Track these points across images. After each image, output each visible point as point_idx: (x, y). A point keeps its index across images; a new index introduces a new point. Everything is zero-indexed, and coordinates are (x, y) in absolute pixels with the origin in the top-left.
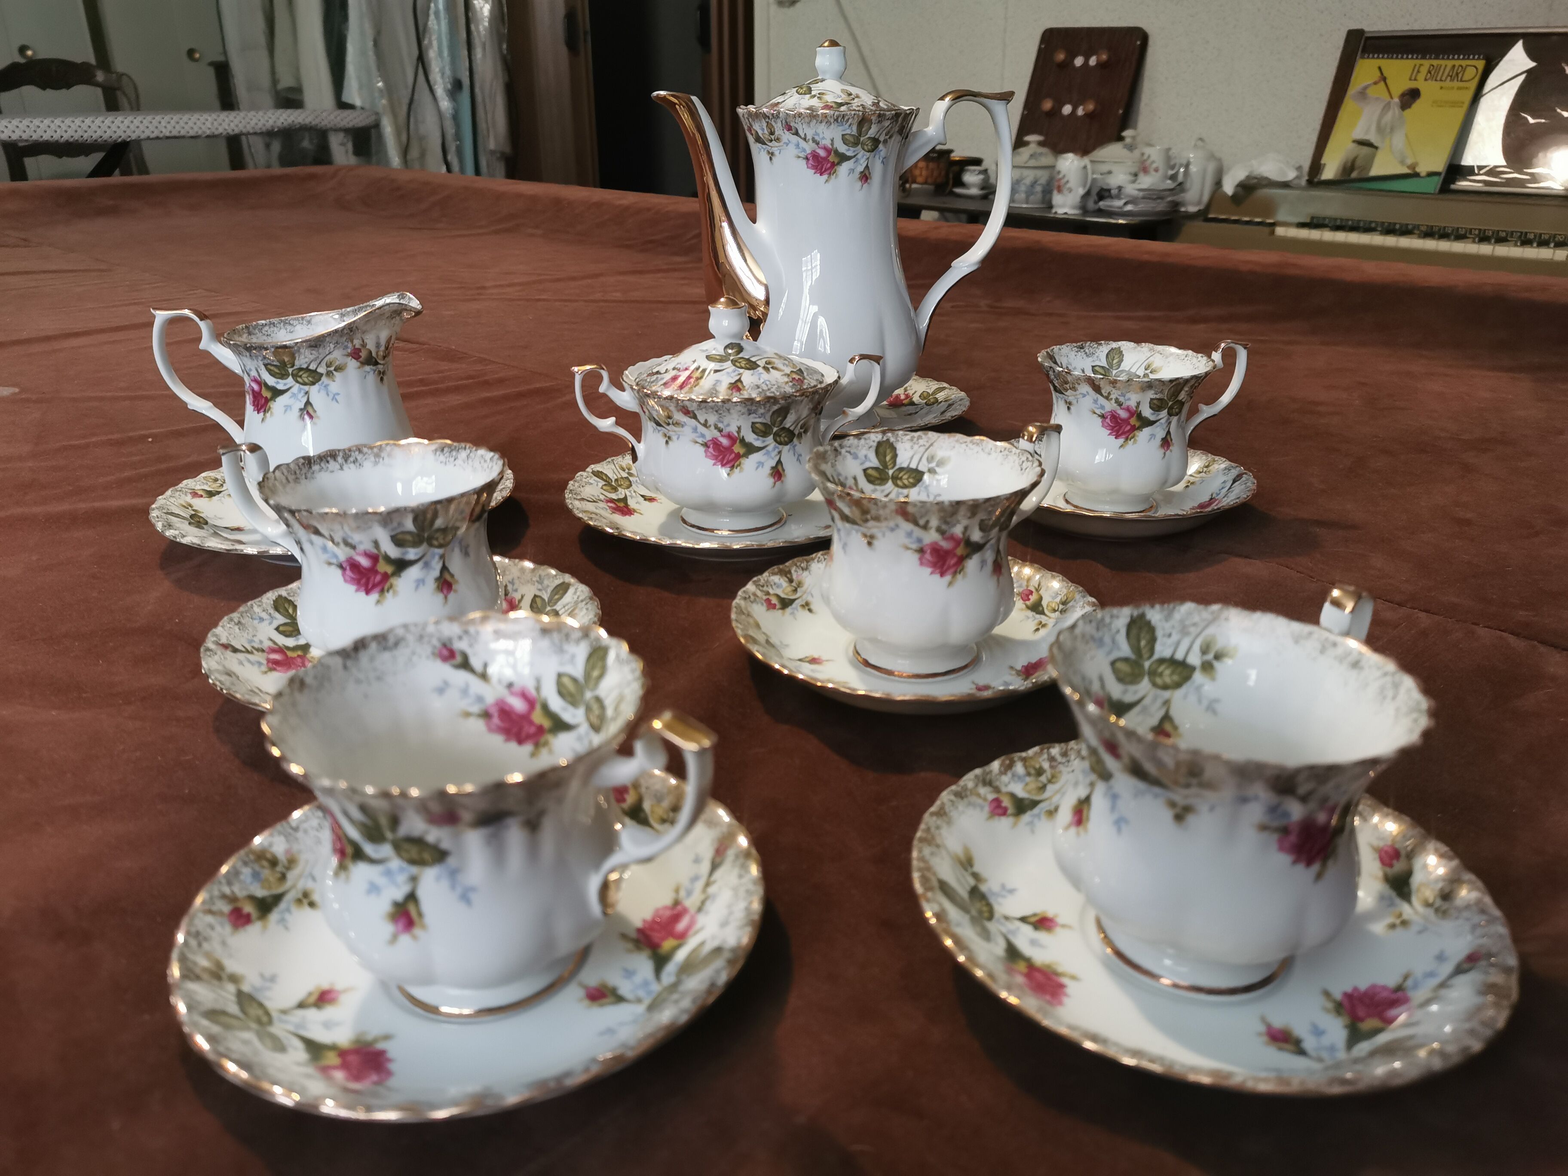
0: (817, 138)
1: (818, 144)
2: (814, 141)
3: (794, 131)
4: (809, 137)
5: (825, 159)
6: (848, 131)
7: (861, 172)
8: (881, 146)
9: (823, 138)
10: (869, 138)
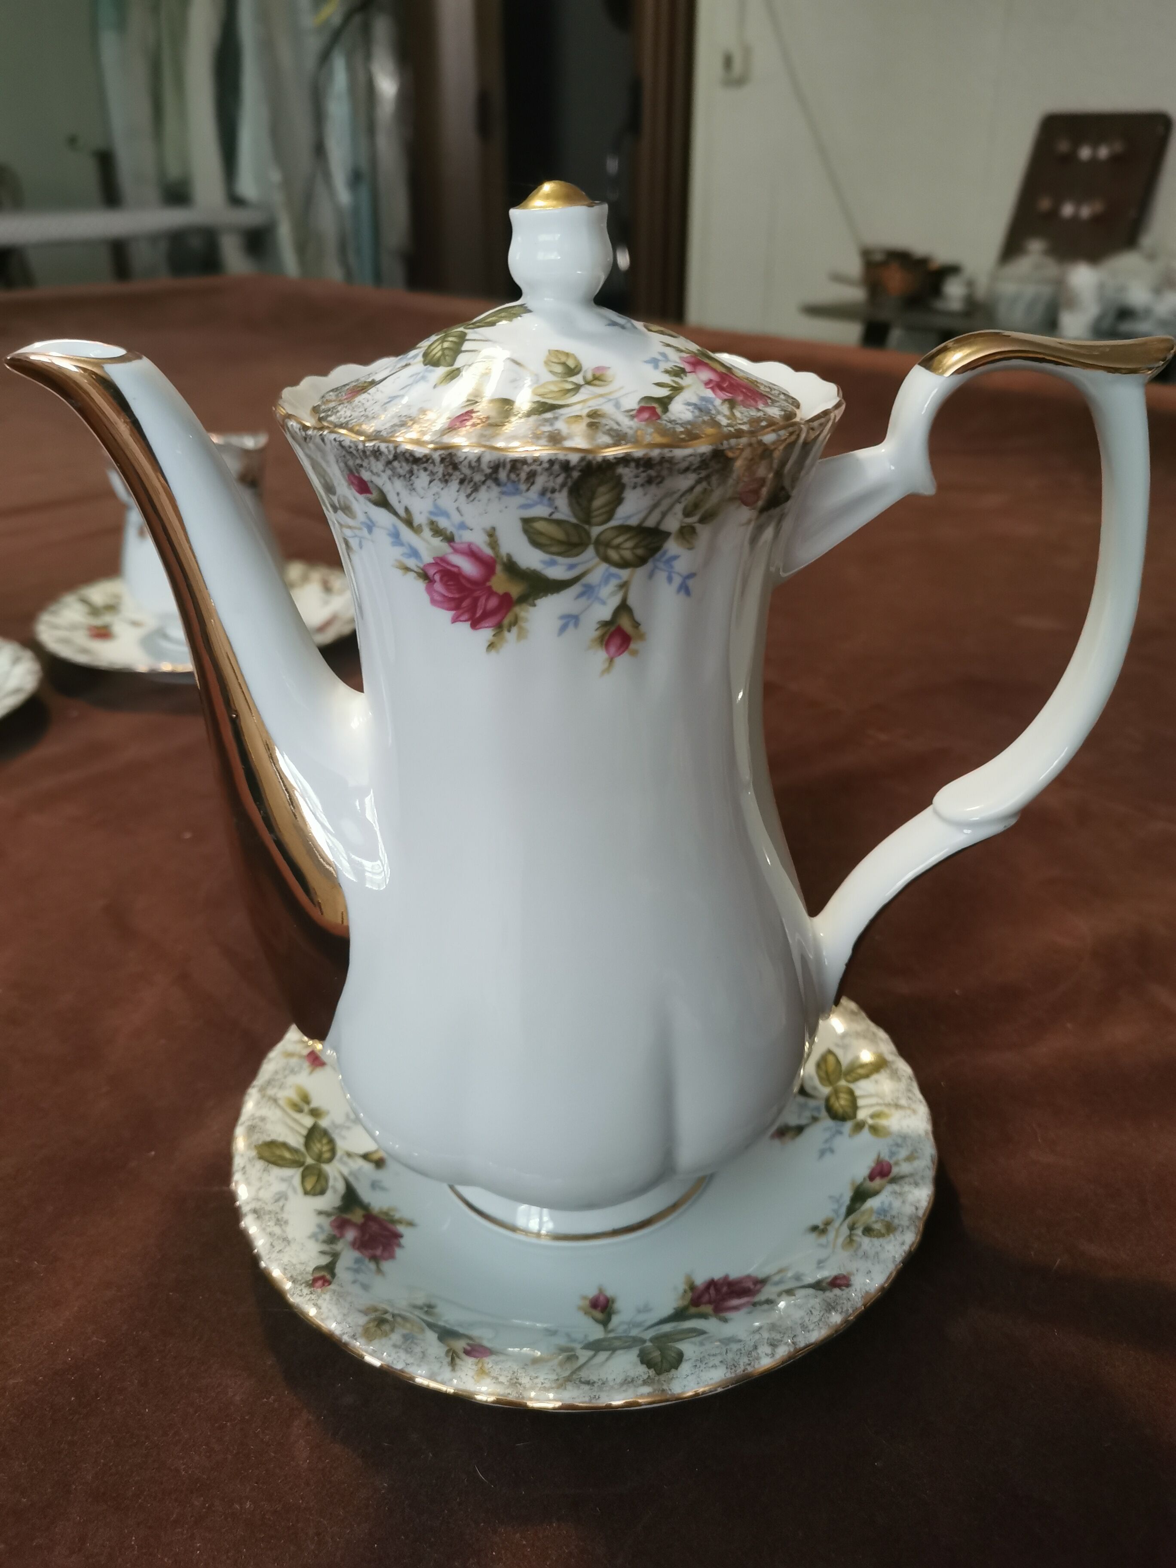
0: (443, 523)
1: (450, 539)
2: (437, 531)
3: (374, 495)
4: (419, 519)
5: (482, 585)
6: (541, 511)
7: (605, 624)
8: (672, 547)
9: (463, 526)
10: (624, 529)
